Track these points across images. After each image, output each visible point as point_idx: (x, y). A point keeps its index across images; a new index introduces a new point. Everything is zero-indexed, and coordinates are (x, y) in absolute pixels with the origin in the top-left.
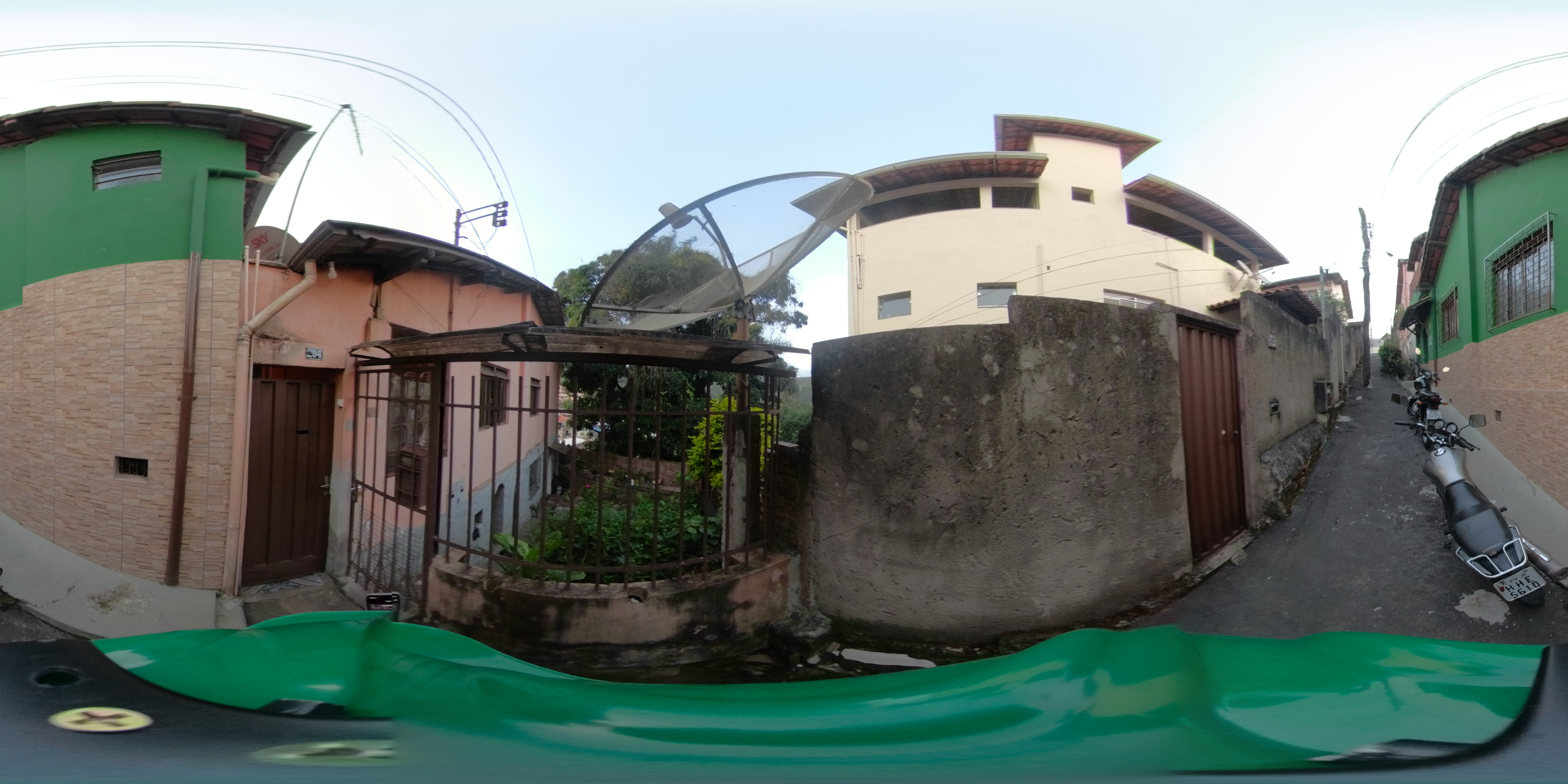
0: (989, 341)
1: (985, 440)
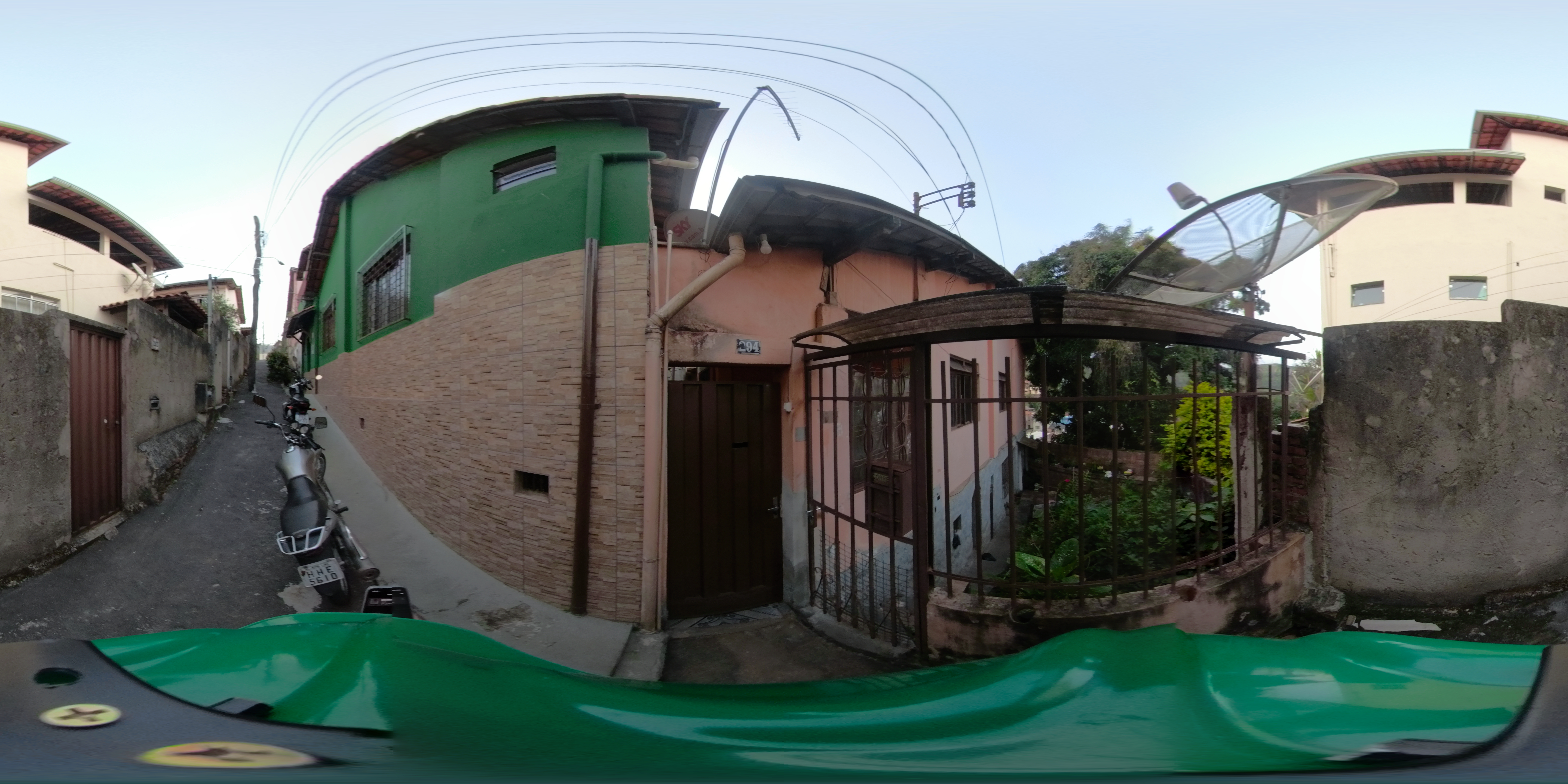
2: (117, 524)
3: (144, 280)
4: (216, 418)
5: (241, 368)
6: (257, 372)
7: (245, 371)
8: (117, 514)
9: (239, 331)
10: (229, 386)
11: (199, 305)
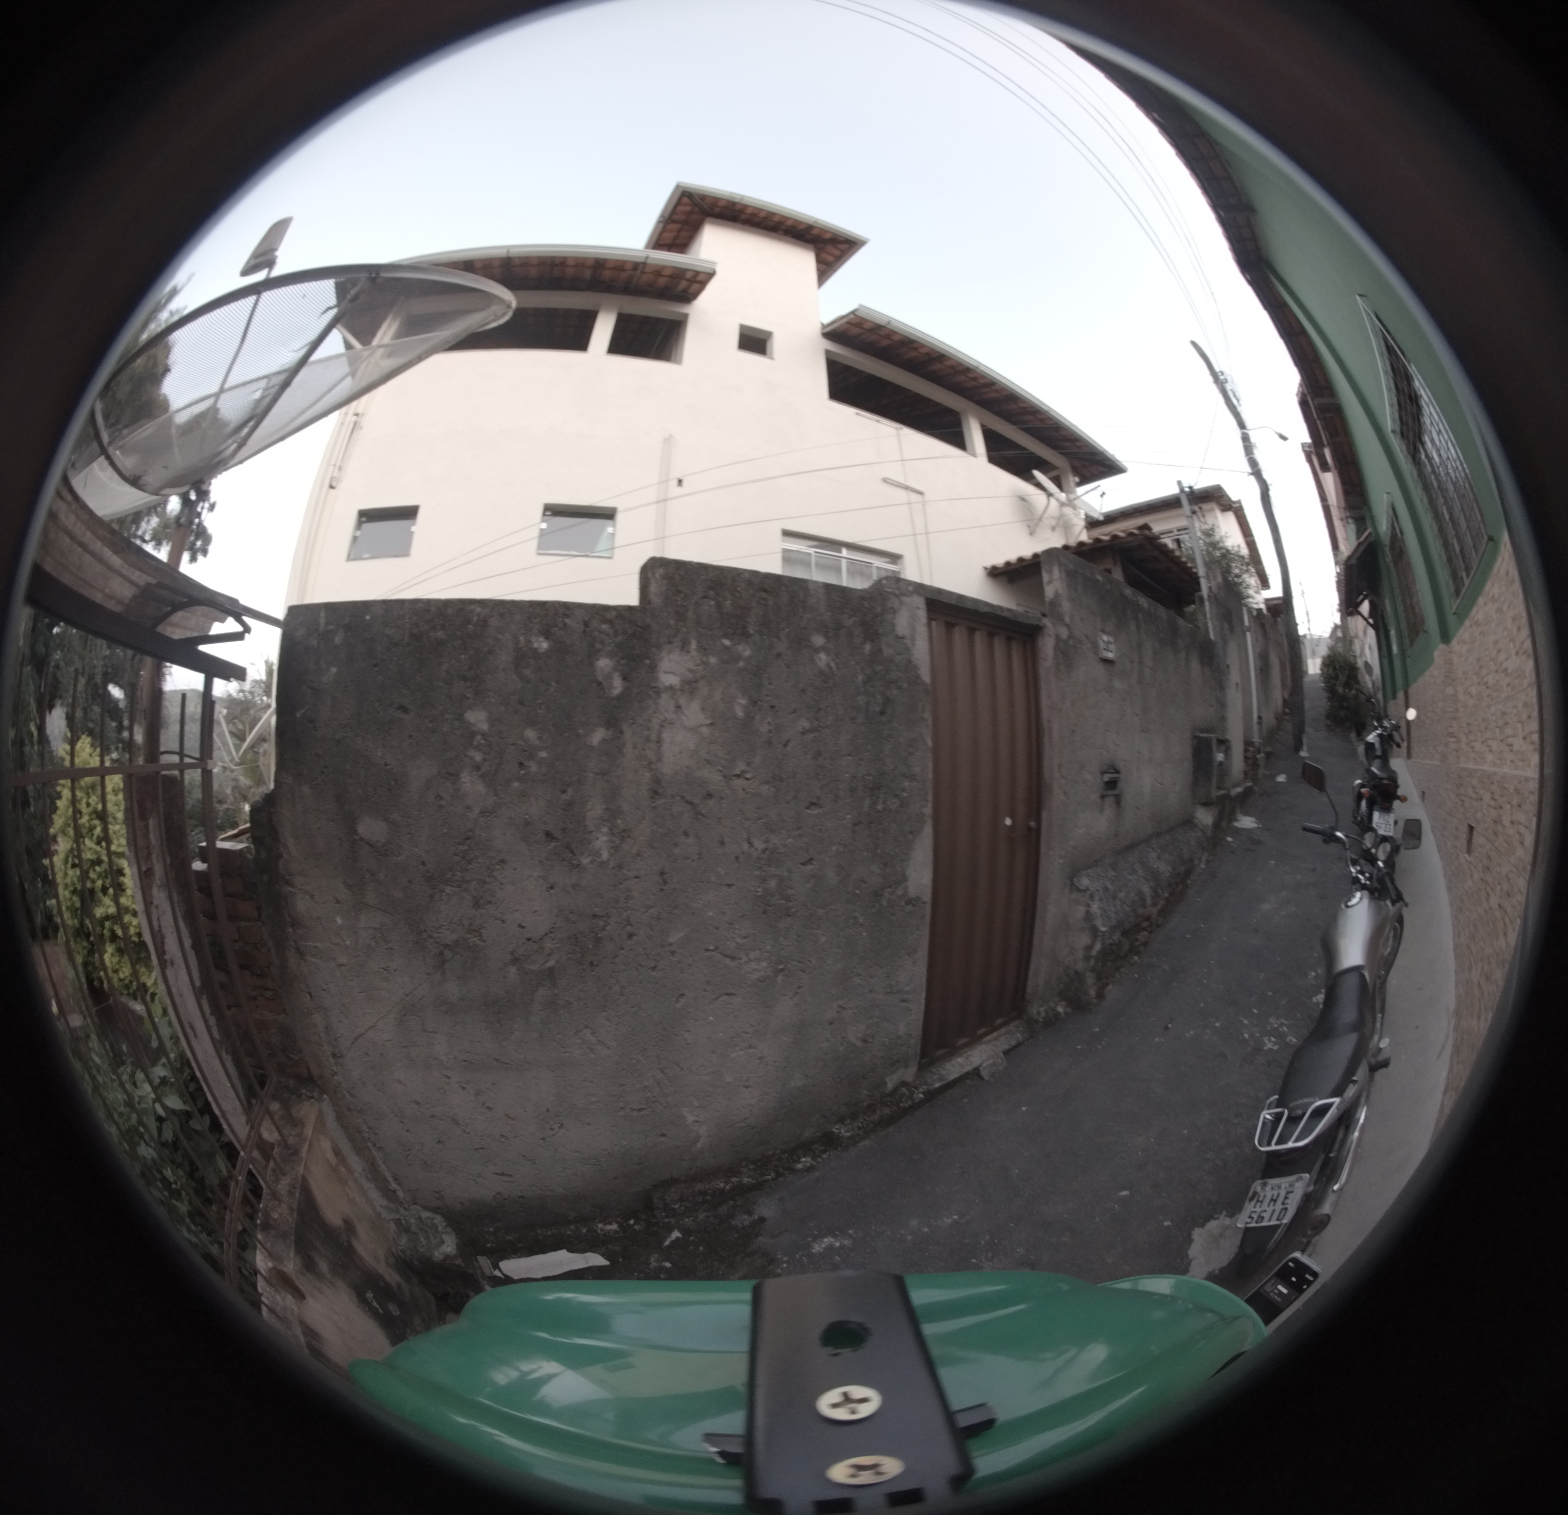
0: (608, 635)
1: (595, 809)
2: (1007, 1047)
3: (1062, 504)
4: (1232, 818)
5: (1278, 694)
6: (1307, 705)
7: (1285, 702)
8: (1012, 1027)
9: (1262, 606)
10: (1256, 739)
11: (1177, 553)
